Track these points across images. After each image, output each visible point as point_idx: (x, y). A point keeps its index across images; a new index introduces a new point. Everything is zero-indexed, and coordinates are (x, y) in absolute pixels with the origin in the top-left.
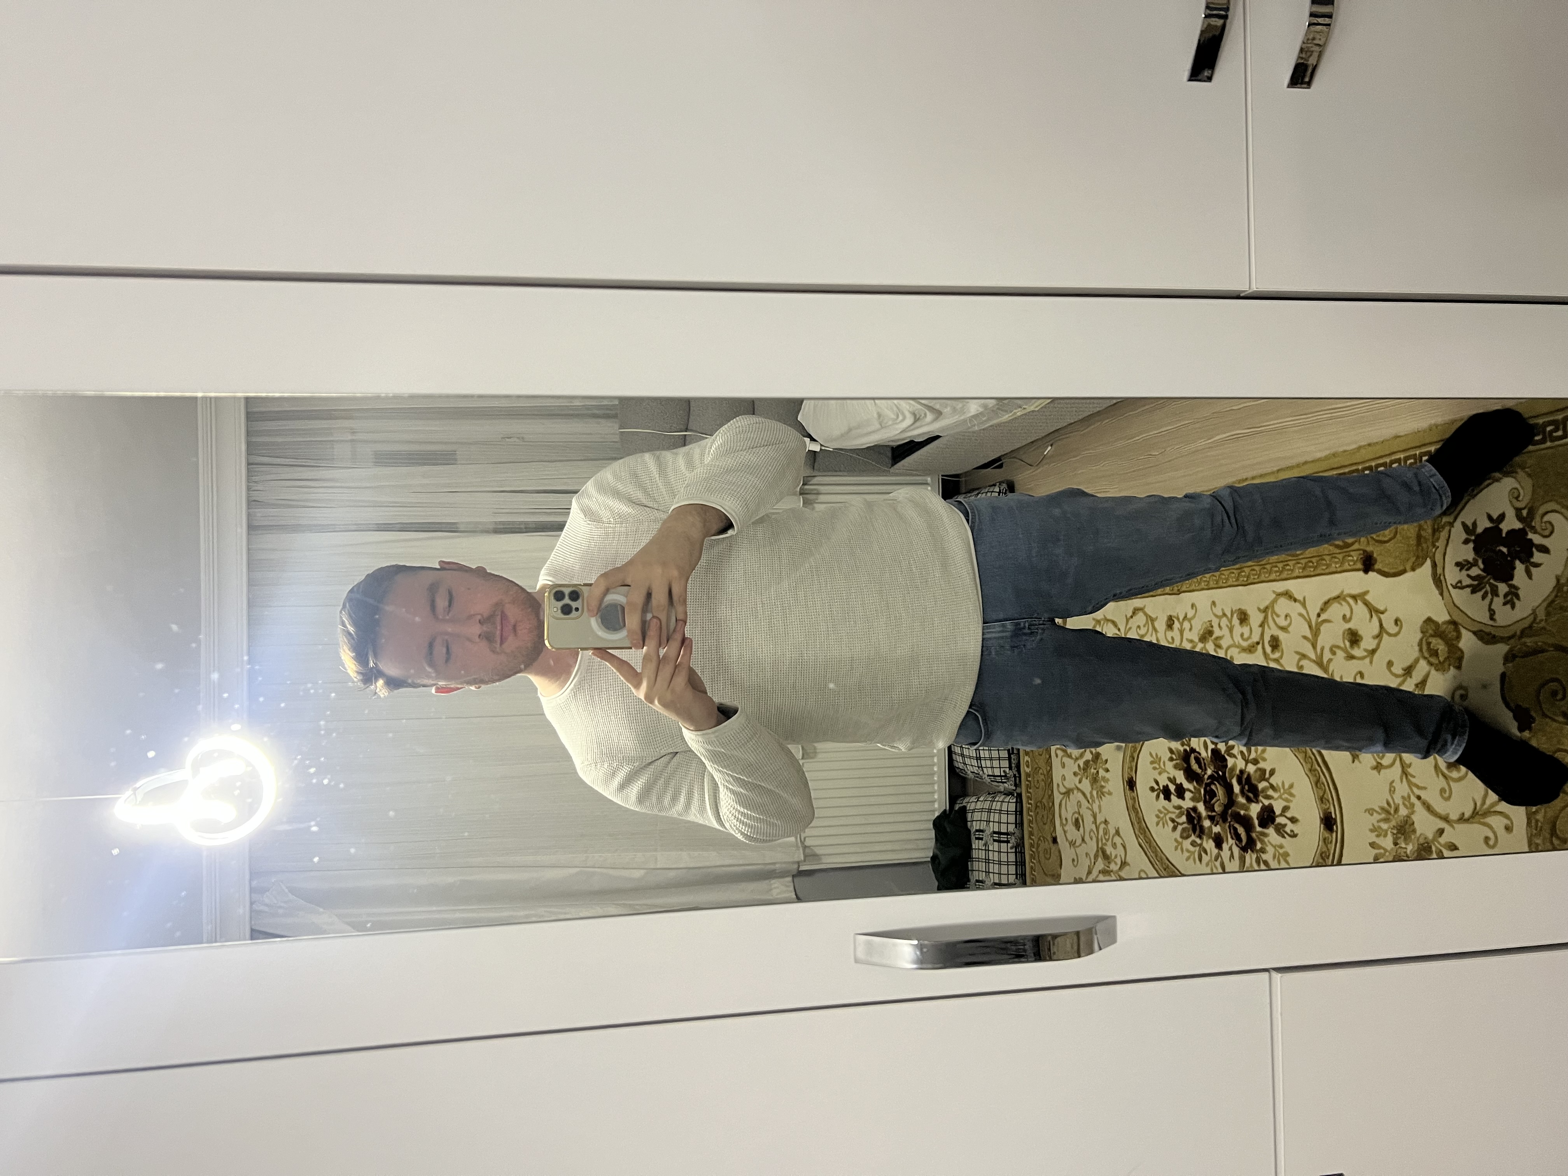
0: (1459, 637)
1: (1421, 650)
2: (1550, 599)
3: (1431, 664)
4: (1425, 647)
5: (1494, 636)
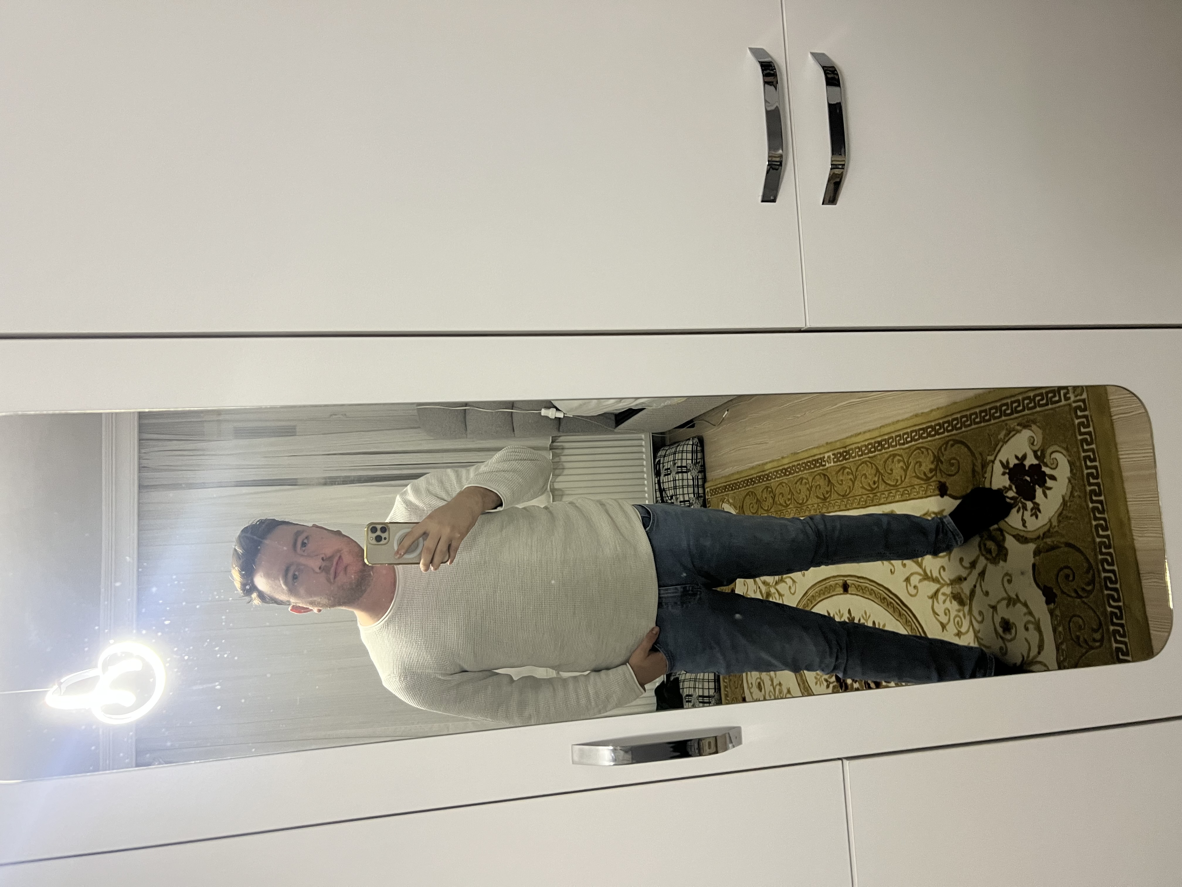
0: (1004, 539)
1: (980, 550)
2: (1059, 512)
3: (987, 559)
4: (983, 548)
5: (1026, 538)
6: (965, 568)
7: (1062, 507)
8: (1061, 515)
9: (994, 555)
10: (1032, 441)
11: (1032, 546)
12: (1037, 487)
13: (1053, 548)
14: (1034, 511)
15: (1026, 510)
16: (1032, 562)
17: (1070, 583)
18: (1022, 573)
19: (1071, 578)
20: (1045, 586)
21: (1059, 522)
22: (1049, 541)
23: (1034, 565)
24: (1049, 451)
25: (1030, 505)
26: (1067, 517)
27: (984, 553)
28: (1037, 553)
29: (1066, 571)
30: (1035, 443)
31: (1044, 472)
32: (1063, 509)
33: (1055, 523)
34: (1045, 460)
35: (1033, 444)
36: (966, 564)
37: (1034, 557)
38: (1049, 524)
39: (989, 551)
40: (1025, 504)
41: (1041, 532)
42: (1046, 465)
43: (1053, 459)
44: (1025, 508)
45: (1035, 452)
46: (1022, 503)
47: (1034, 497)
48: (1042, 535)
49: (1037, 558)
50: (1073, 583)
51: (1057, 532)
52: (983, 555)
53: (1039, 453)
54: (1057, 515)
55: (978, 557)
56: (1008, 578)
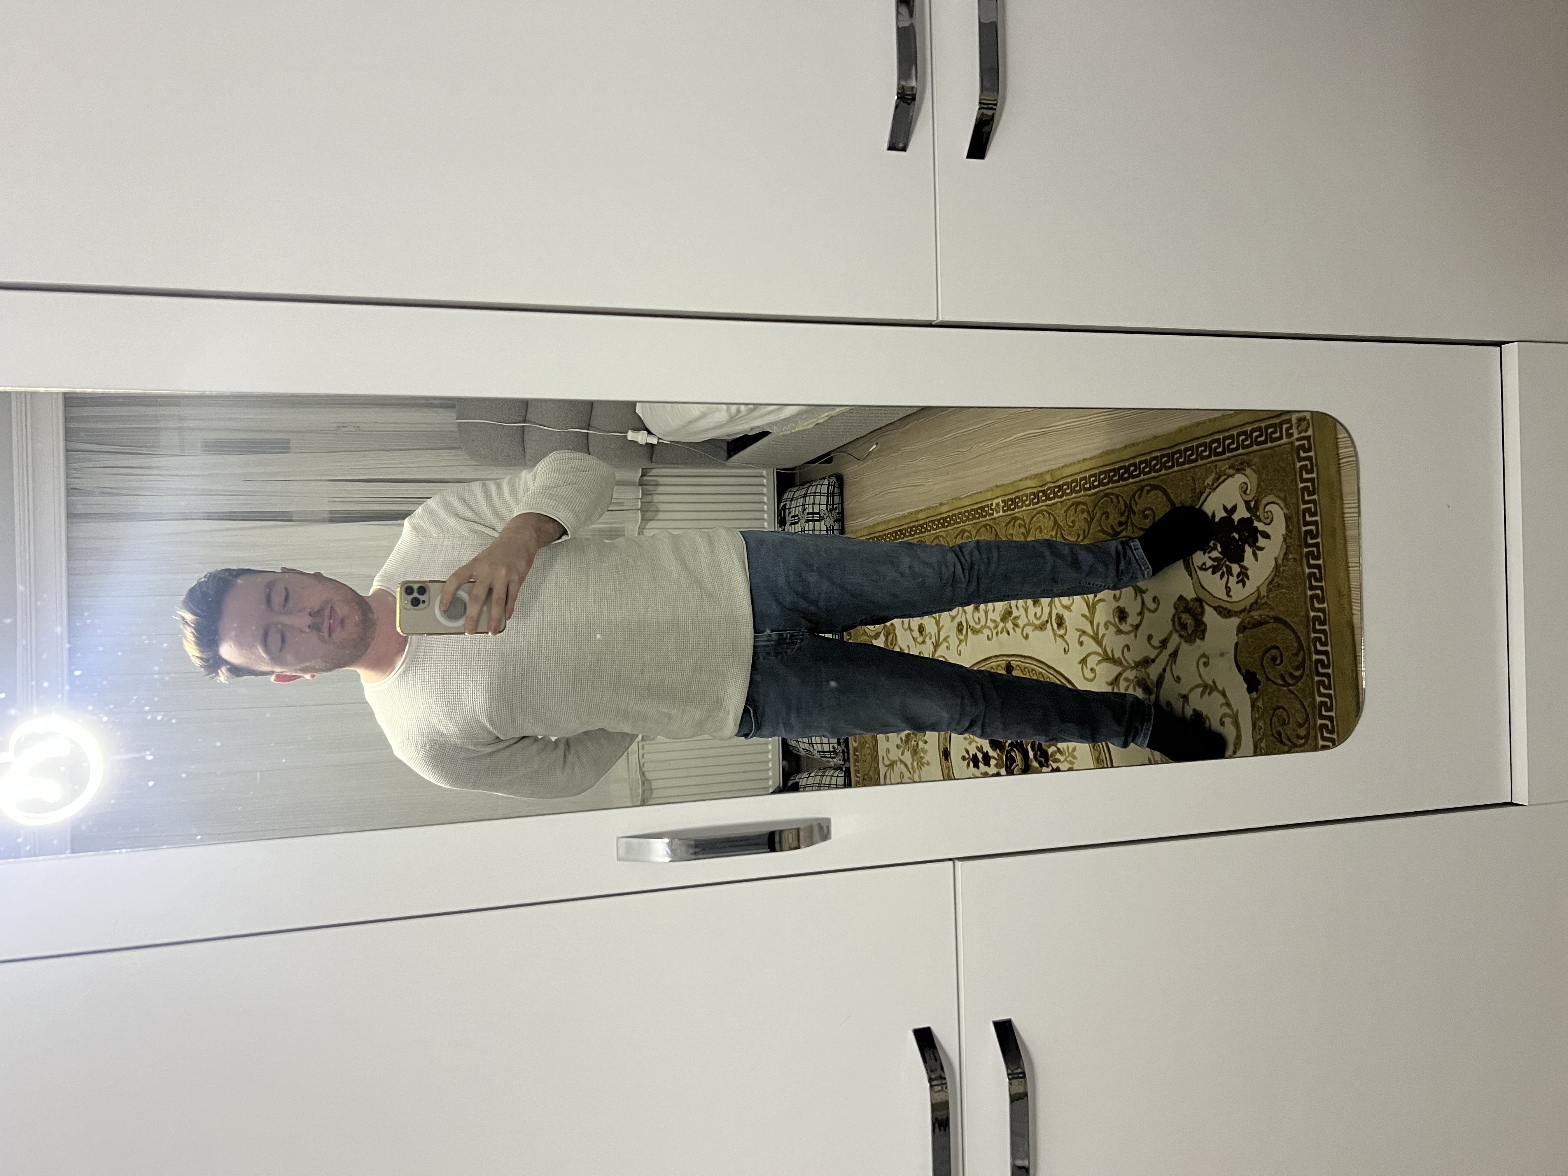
0: (1203, 612)
1: (1174, 624)
2: (1270, 578)
3: (1181, 636)
4: (1177, 623)
5: (1229, 611)
6: (1155, 648)
7: (1273, 574)
8: (1272, 584)
9: (1190, 632)
10: (1244, 489)
11: (1235, 621)
12: (1247, 547)
13: (1259, 624)
14: (1241, 577)
15: (1232, 575)
16: (1235, 641)
17: (1277, 667)
18: (1222, 655)
19: (1278, 662)
20: (1247, 671)
21: (1269, 590)
22: (1255, 614)
23: (1237, 644)
24: (1264, 502)
25: (1236, 569)
26: (1279, 585)
27: (1178, 628)
28: (1241, 629)
29: (1274, 652)
30: (1248, 492)
31: (1256, 527)
32: (1275, 575)
33: (1264, 592)
34: (1258, 514)
35: (1245, 492)
36: (1156, 642)
37: (1237, 635)
38: (1257, 593)
39: (1184, 627)
40: (1231, 568)
41: (1248, 603)
42: (1260, 521)
43: (1267, 512)
44: (1230, 572)
45: (1247, 503)
46: (1227, 566)
47: (1242, 559)
48: (1248, 607)
49: (1241, 635)
50: (1280, 667)
51: (1266, 603)
52: (1177, 631)
53: (1252, 504)
54: (1267, 582)
55: (1170, 634)
56: (1204, 660)
